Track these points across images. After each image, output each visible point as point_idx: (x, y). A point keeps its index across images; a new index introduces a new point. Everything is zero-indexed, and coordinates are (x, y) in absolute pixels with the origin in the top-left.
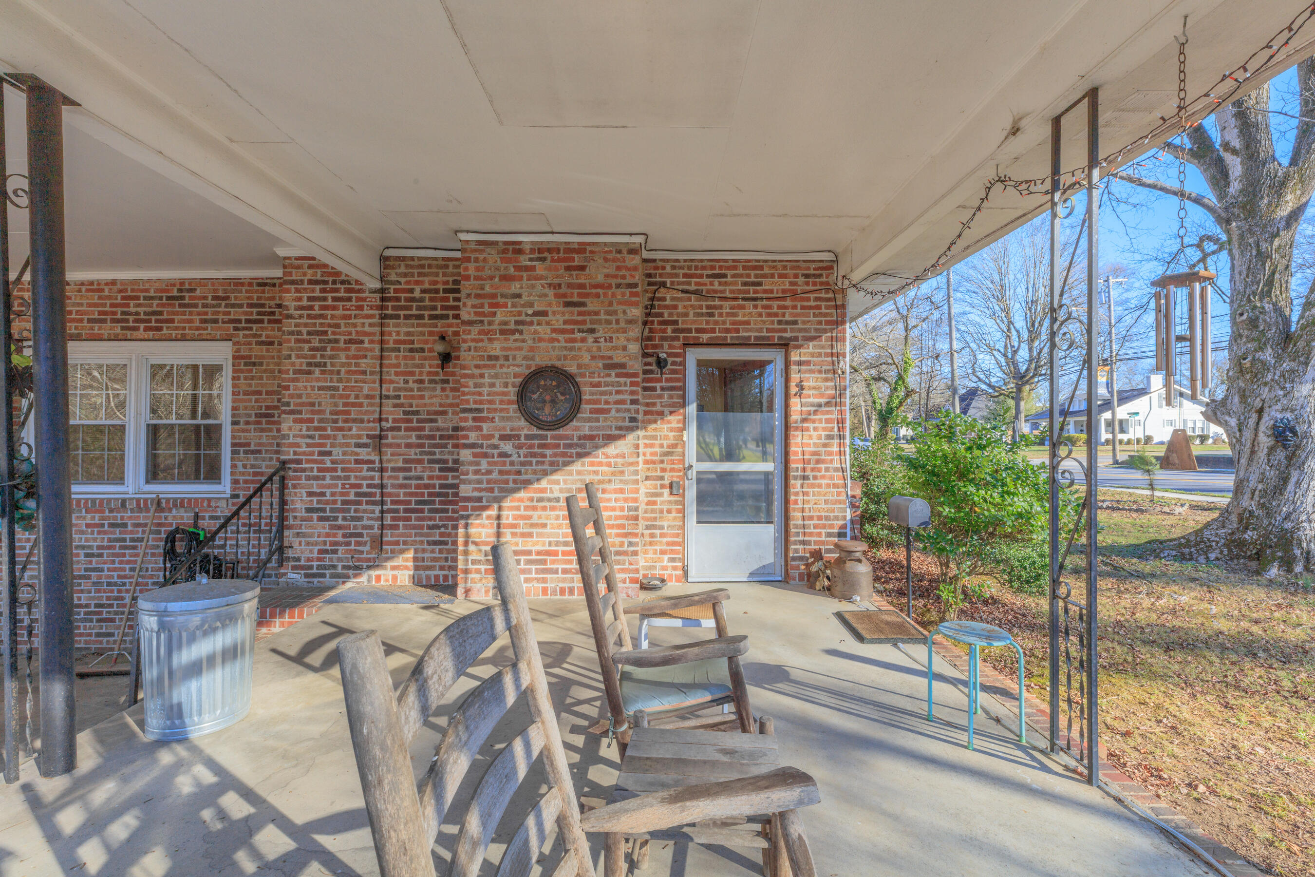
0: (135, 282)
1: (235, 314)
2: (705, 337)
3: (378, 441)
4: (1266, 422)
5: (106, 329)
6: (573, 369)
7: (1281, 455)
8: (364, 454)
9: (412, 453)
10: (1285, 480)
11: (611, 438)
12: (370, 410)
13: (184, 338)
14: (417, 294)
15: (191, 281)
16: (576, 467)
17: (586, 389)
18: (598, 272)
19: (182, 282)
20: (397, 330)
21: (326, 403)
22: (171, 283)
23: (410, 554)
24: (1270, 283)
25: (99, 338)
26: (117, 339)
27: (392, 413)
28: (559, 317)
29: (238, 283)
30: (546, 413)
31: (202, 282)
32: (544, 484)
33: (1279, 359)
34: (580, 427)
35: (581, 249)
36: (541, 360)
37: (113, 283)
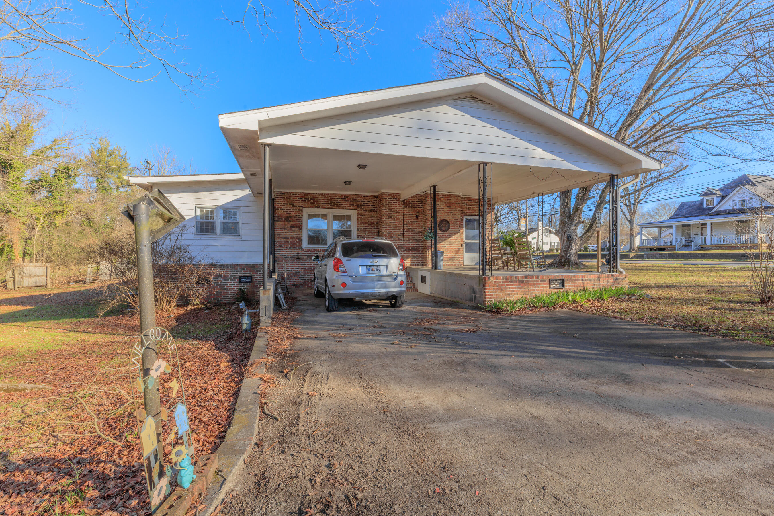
0: (334, 194)
1: (358, 203)
2: (468, 214)
3: (403, 235)
4: (566, 235)
5: (326, 206)
6: (448, 220)
7: (568, 242)
8: (400, 237)
9: (410, 237)
10: (569, 248)
11: (455, 234)
12: (401, 227)
13: (346, 209)
14: (411, 202)
15: (347, 195)
16: (449, 240)
17: (451, 224)
18: (453, 200)
19: (345, 195)
20: (407, 210)
21: (392, 226)
22: (342, 195)
23: (410, 259)
24: (567, 203)
25: (325, 208)
26: (329, 208)
27: (406, 228)
28: (446, 209)
29: (359, 196)
30: (444, 229)
31: (350, 195)
32: (443, 243)
33: (568, 221)
34: (450, 232)
35: (450, 195)
36: (443, 218)
37: (328, 194)
